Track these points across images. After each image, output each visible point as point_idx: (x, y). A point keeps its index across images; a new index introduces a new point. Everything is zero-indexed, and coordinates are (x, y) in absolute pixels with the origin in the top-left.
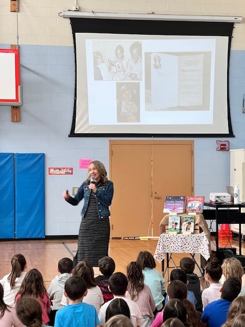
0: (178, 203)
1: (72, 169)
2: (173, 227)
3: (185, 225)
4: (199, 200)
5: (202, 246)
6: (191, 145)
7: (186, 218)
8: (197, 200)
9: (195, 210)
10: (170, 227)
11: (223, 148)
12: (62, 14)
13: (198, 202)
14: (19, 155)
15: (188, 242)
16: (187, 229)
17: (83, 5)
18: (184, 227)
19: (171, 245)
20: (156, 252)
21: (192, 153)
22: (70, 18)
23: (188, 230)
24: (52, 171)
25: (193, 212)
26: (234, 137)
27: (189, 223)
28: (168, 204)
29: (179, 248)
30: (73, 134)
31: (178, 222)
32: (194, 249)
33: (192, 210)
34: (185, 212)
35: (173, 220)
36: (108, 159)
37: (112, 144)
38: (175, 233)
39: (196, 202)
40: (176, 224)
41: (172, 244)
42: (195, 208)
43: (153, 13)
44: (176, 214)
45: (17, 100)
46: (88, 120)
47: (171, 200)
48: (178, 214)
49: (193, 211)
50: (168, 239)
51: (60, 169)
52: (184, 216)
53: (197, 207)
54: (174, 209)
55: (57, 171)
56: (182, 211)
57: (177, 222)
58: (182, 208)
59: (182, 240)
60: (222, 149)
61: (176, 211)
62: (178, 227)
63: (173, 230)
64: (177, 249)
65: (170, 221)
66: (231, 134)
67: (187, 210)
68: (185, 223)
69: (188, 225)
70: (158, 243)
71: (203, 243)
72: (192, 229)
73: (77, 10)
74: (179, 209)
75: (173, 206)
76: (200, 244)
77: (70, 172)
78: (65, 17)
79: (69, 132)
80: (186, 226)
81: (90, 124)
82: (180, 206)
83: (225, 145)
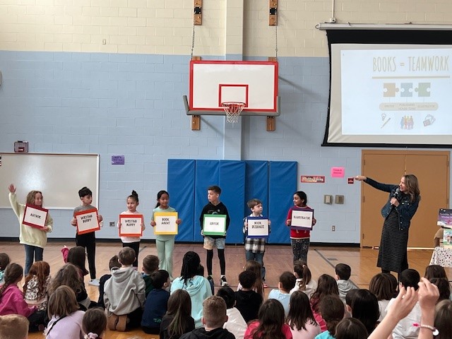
1: (323, 178)
2: (448, 240)
12: (319, 26)
14: (273, 163)
17: (340, 17)
19: (447, 260)
21: (448, 164)
22: (327, 30)
24: (304, 179)
28: (443, 217)
30: (325, 143)
36: (360, 168)
37: (364, 154)
43: (411, 23)
45: (275, 110)
46: (340, 130)
47: (445, 213)
50: (443, 253)
51: (312, 177)
55: (310, 180)
61: (451, 224)
63: (448, 243)
70: (432, 257)
73: (335, 22)
75: (447, 219)
77: (322, 180)
78: (321, 29)
79: (322, 142)
81: (343, 134)
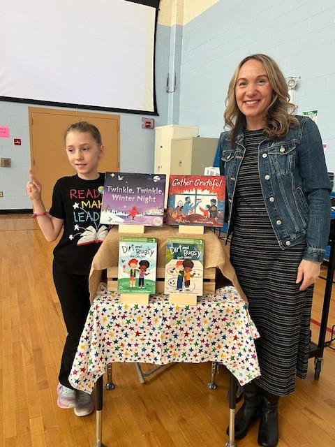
0: (146, 195)
2: (133, 274)
3: (172, 270)
4: (209, 188)
5: (230, 341)
6: (118, 120)
7: (175, 245)
8: (203, 188)
9: (198, 217)
10: (122, 273)
11: (149, 126)
13: (206, 192)
15: (186, 329)
16: (182, 283)
18: (171, 277)
19: (128, 340)
20: (76, 362)
21: (118, 128)
23: (184, 288)
25: (193, 224)
26: (158, 115)
27: (188, 264)
28: (115, 197)
29: (157, 349)
31: (152, 259)
32: (204, 349)
33: (190, 218)
34: (169, 223)
35: (132, 252)
36: (28, 128)
37: (31, 112)
38: (142, 298)
39: (199, 192)
40: (145, 264)
41: (132, 338)
42: (198, 212)
44: (139, 229)
47: (121, 184)
48: (147, 229)
49: (192, 220)
50: (119, 321)
52: (168, 237)
53: (204, 208)
54: (134, 212)
56: (158, 222)
57: (147, 258)
58: (160, 212)
59: (167, 323)
60: (147, 127)
61: (141, 221)
62: (151, 275)
63: (133, 284)
64: (148, 351)
65: (124, 255)
66: (155, 113)
67: (174, 216)
68: (173, 262)
69: (181, 268)
70: (84, 334)
71: (236, 333)
72: (197, 284)
74: (150, 212)
75: (128, 203)
76: (227, 334)
80: (176, 274)
82: (152, 205)
83: (150, 123)
